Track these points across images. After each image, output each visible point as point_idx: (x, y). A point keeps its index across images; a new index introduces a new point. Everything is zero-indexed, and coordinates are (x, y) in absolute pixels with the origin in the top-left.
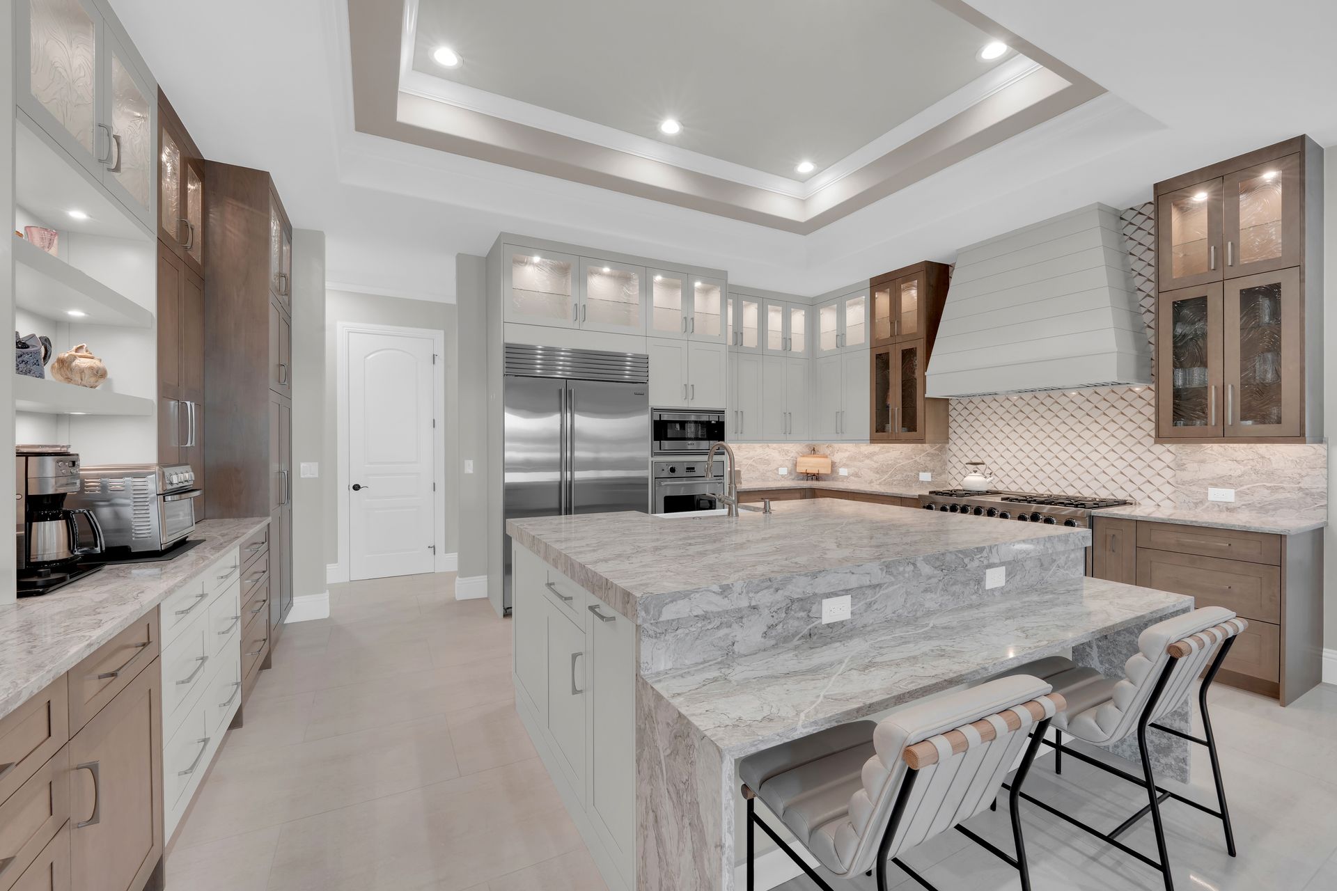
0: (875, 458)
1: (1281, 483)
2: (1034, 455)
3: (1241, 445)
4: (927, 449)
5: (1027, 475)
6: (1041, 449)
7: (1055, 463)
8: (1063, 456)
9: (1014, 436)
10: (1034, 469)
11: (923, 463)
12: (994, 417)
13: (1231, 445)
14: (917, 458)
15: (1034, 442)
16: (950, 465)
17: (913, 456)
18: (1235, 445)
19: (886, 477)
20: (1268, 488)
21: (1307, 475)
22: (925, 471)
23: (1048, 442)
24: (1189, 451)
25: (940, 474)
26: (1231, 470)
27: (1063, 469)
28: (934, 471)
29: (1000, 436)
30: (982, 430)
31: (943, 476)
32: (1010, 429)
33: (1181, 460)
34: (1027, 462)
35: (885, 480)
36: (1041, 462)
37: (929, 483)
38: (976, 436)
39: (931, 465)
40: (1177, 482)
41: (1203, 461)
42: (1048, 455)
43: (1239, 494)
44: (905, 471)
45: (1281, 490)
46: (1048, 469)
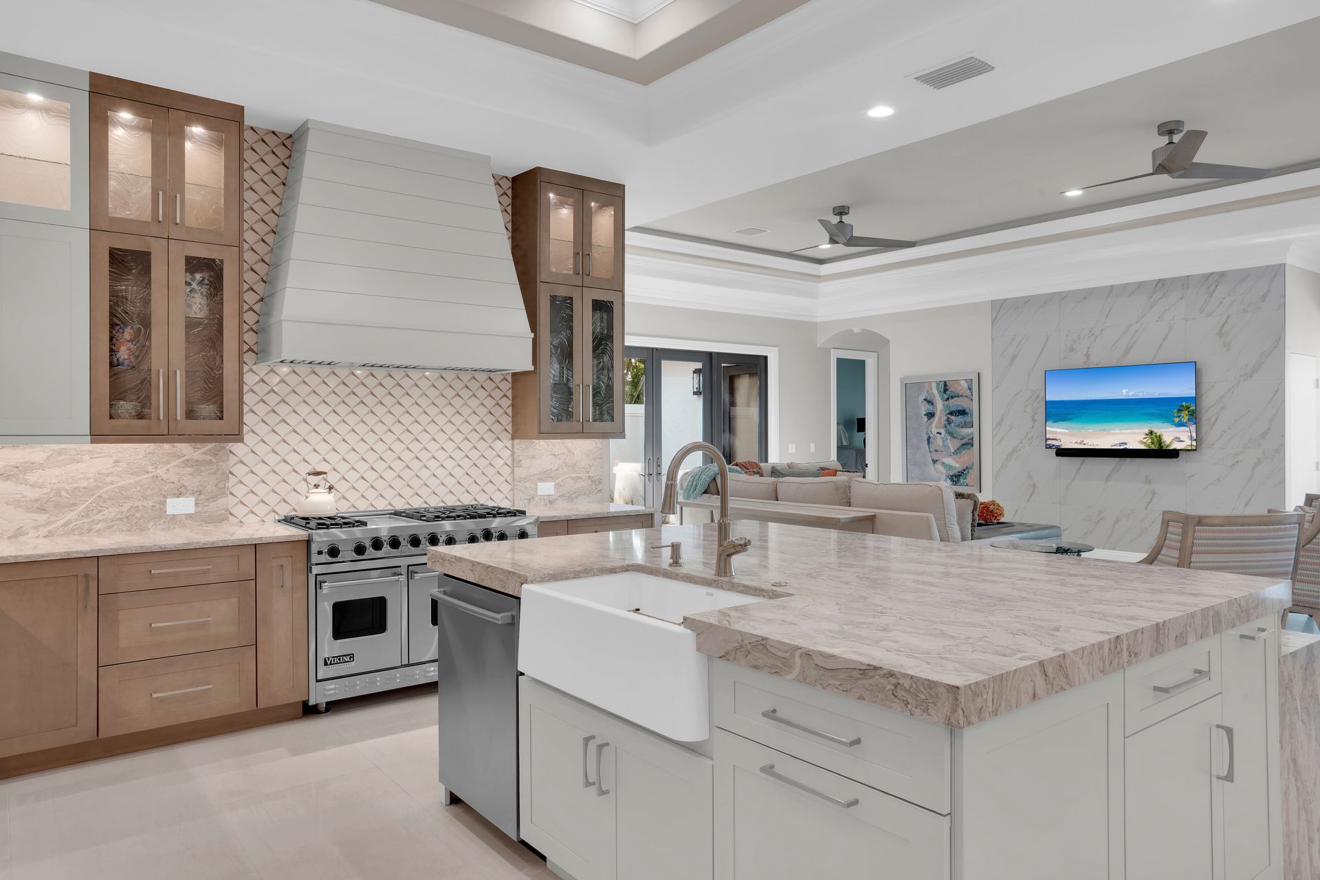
0: (32, 477)
1: (580, 473)
2: (371, 457)
3: (558, 440)
4: (184, 452)
5: (361, 485)
6: (380, 447)
7: (398, 465)
8: (407, 456)
9: (342, 429)
10: (371, 476)
11: (174, 478)
12: (313, 400)
13: (551, 441)
14: (161, 472)
15: (371, 438)
16: (233, 480)
17: (150, 468)
18: (554, 441)
19: (70, 515)
20: (573, 478)
21: (593, 465)
22: (179, 495)
23: (389, 438)
24: (524, 447)
25: (214, 498)
26: (551, 464)
27: (407, 474)
28: (200, 493)
29: (323, 428)
30: (293, 419)
31: (221, 501)
32: (338, 419)
33: (518, 456)
34: (362, 466)
35: (64, 525)
36: (380, 466)
37: (189, 516)
38: (283, 429)
39: (193, 482)
40: (514, 480)
41: (533, 457)
42: (389, 456)
43: (557, 487)
44: (128, 498)
45: (580, 480)
46: (389, 475)
